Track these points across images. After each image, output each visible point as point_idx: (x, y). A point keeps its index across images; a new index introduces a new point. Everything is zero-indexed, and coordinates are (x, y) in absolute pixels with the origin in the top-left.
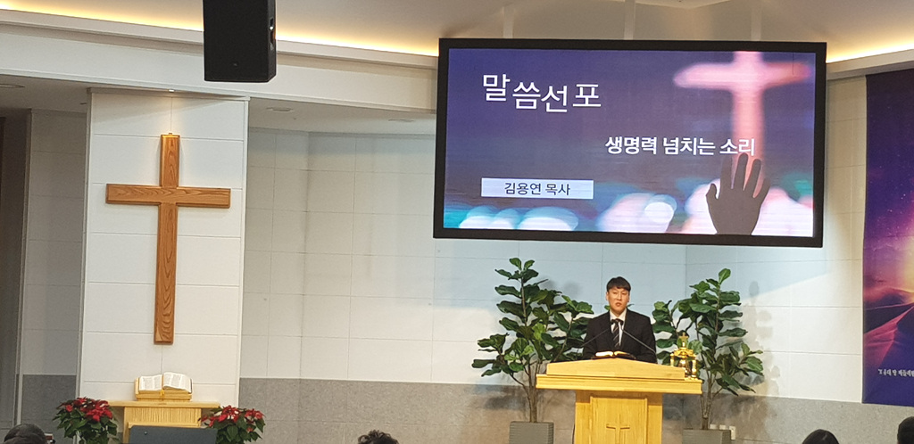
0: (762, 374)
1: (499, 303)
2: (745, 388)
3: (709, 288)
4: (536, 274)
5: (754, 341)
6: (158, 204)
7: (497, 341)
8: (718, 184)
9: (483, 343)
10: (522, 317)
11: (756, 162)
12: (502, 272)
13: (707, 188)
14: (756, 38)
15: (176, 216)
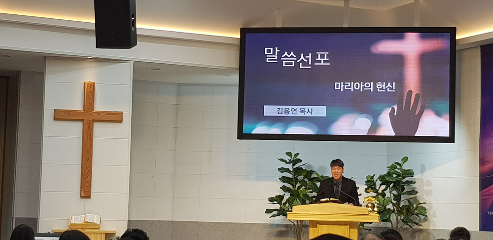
0: (426, 216)
1: (281, 177)
2: (417, 224)
3: (397, 168)
4: (300, 161)
5: (422, 197)
6: (82, 120)
7: (279, 199)
9: (271, 200)
10: (293, 185)
11: (417, 95)
12: (282, 160)
15: (93, 127)
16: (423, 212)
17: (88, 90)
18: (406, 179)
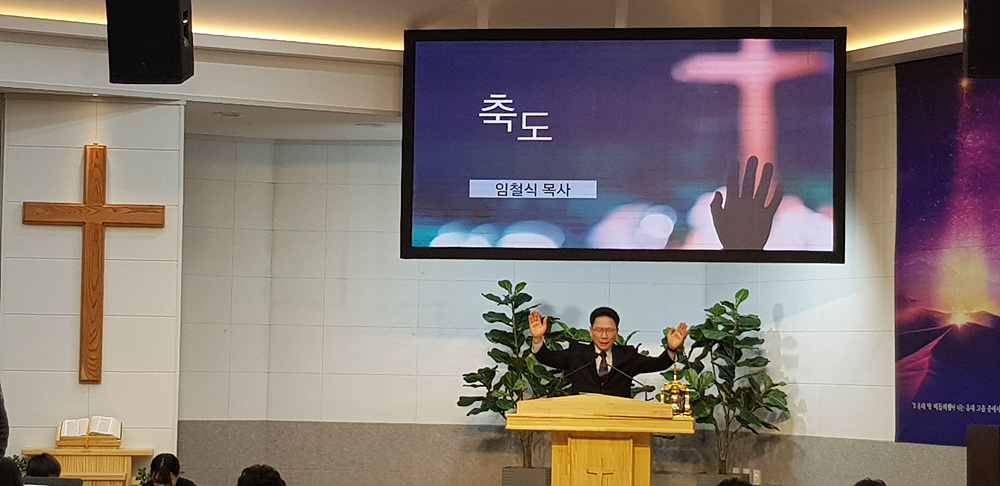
0: (786, 409)
1: (488, 332)
2: (767, 426)
3: (725, 311)
4: (528, 298)
5: (777, 372)
6: (82, 224)
7: (486, 375)
8: (724, 192)
9: (470, 378)
10: (513, 348)
11: (767, 166)
12: (490, 297)
13: (712, 196)
14: (766, 22)
15: (103, 237)
16: (780, 401)
17: (92, 162)
18: (745, 335)
